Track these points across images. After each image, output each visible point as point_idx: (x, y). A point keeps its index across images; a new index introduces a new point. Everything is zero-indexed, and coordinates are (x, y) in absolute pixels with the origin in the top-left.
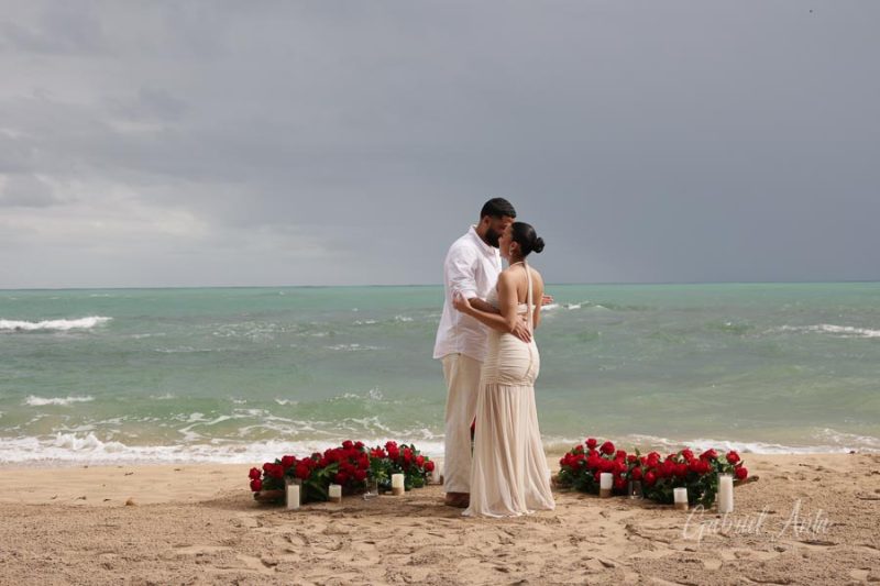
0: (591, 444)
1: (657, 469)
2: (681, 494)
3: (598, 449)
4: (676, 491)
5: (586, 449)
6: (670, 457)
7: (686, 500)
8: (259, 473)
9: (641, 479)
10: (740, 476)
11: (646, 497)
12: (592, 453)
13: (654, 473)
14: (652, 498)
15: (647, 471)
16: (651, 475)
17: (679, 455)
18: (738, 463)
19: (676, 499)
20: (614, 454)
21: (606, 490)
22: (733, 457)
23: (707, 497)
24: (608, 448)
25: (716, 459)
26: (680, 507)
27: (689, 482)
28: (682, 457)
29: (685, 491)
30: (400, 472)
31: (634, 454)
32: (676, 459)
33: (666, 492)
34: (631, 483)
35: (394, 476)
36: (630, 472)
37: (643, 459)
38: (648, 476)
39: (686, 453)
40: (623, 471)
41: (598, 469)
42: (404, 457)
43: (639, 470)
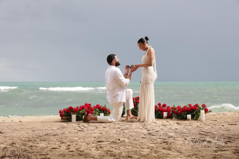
0: (159, 104)
1: (181, 110)
2: (189, 116)
3: (161, 106)
4: (188, 115)
5: (158, 106)
6: (185, 107)
7: (191, 118)
8: (62, 112)
9: (176, 113)
10: (206, 111)
11: (178, 118)
12: (160, 107)
13: (180, 111)
14: (179, 119)
15: (178, 111)
16: (180, 112)
17: (187, 106)
18: (205, 107)
19: (188, 118)
20: (167, 107)
21: (165, 117)
22: (204, 106)
23: (197, 117)
24: (164, 105)
25: (199, 107)
26: (189, 120)
27: (192, 113)
28: (188, 106)
29: (190, 115)
30: (102, 113)
31: (173, 107)
32: (187, 107)
33: (185, 116)
34: (173, 114)
35: (101, 114)
36: (173, 111)
37: (176, 108)
38: (179, 112)
39: (190, 105)
40: (170, 111)
41: (162, 111)
42: (103, 109)
43: (175, 110)
